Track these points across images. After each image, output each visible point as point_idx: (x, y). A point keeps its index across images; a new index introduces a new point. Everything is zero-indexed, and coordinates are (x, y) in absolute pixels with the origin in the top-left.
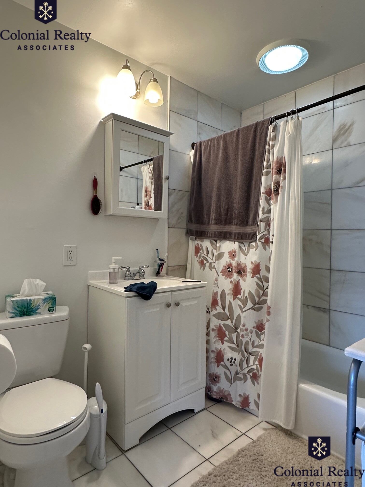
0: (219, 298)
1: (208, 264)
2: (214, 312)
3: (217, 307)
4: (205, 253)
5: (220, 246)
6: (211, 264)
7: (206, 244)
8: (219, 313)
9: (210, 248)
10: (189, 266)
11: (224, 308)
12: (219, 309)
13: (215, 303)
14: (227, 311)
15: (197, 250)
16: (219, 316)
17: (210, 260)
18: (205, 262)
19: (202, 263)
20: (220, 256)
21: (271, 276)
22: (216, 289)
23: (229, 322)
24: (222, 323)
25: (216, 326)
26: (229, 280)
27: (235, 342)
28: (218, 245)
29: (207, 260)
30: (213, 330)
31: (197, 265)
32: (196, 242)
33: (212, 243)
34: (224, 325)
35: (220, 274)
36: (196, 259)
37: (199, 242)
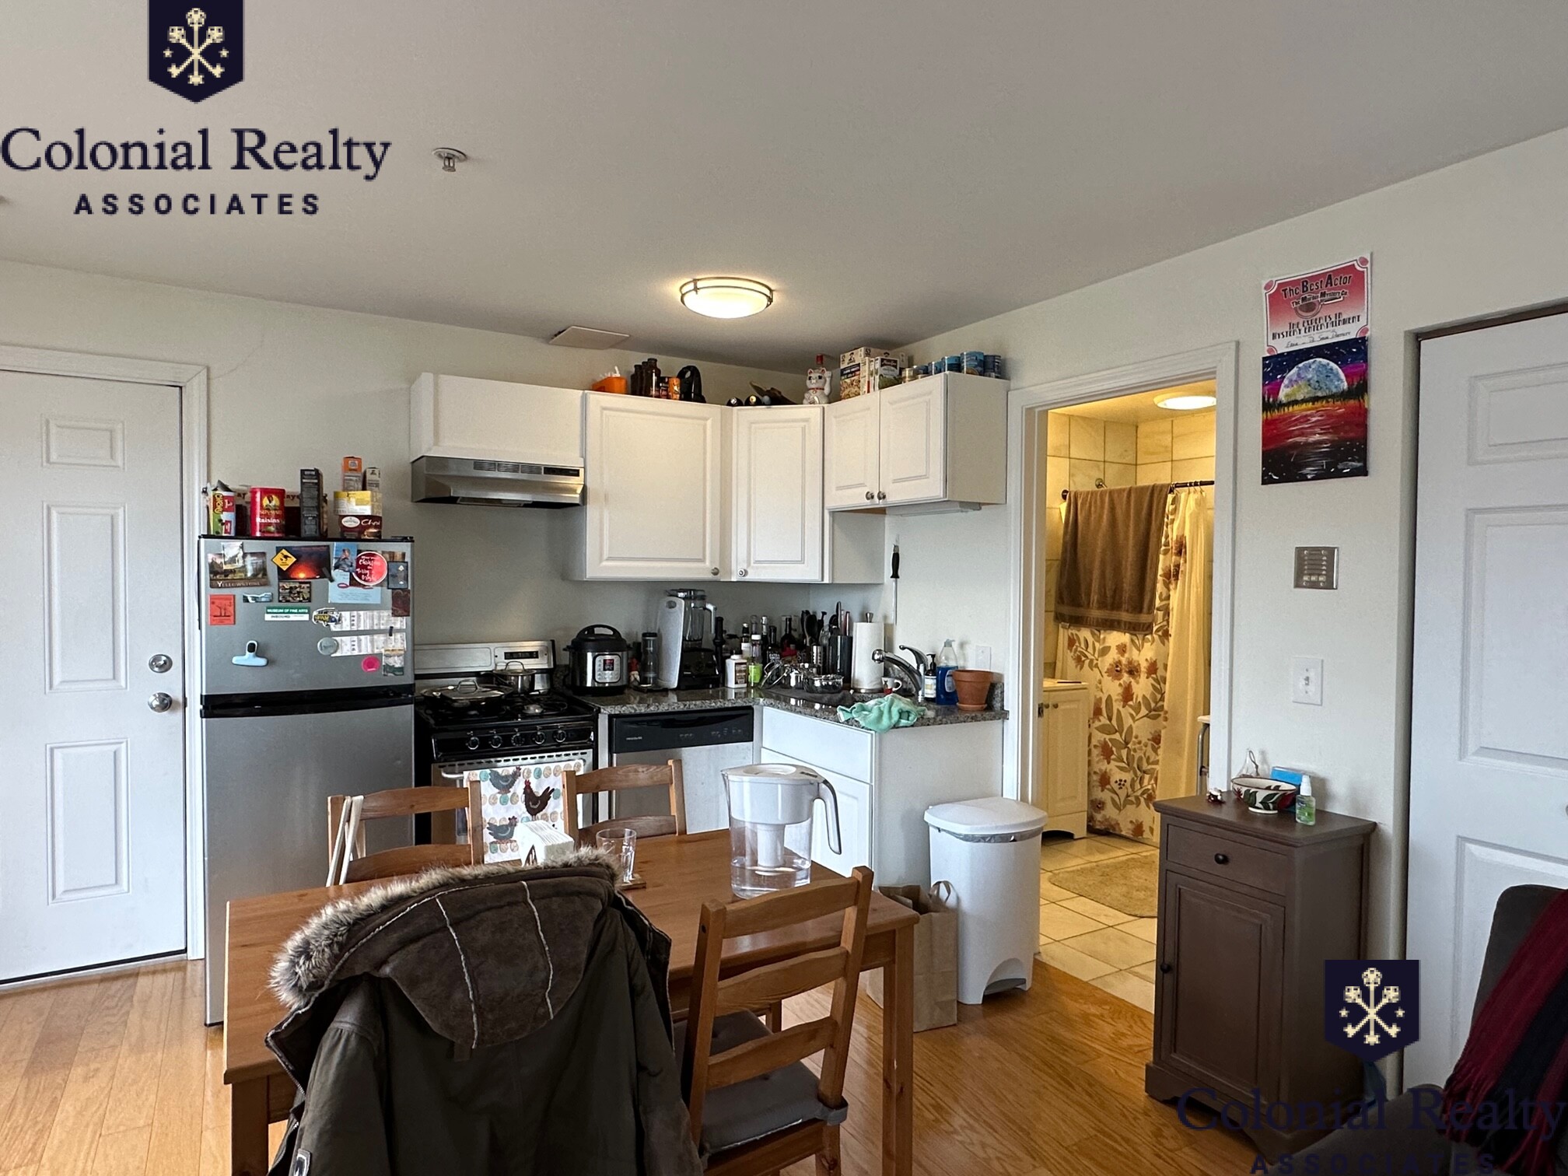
0: (1103, 706)
1: (1087, 662)
2: (1097, 724)
3: (1101, 718)
4: (1083, 646)
5: (1104, 638)
6: (1092, 661)
7: (1085, 634)
8: (1103, 725)
9: (1090, 640)
10: (1059, 665)
11: (1110, 719)
12: (1104, 720)
13: (1097, 712)
14: (1114, 722)
15: (1072, 642)
16: (1103, 729)
17: (1090, 657)
18: (1083, 659)
19: (1079, 661)
20: (1105, 651)
21: (1168, 675)
22: (1099, 695)
23: (1117, 736)
24: (1108, 737)
25: (1099, 741)
26: (1117, 682)
27: (1125, 760)
28: (1102, 636)
29: (1086, 656)
30: (1095, 746)
31: (1071, 663)
32: (1070, 631)
33: (1093, 634)
34: (1110, 740)
35: (1105, 675)
36: (1070, 655)
37: (1074, 632)
